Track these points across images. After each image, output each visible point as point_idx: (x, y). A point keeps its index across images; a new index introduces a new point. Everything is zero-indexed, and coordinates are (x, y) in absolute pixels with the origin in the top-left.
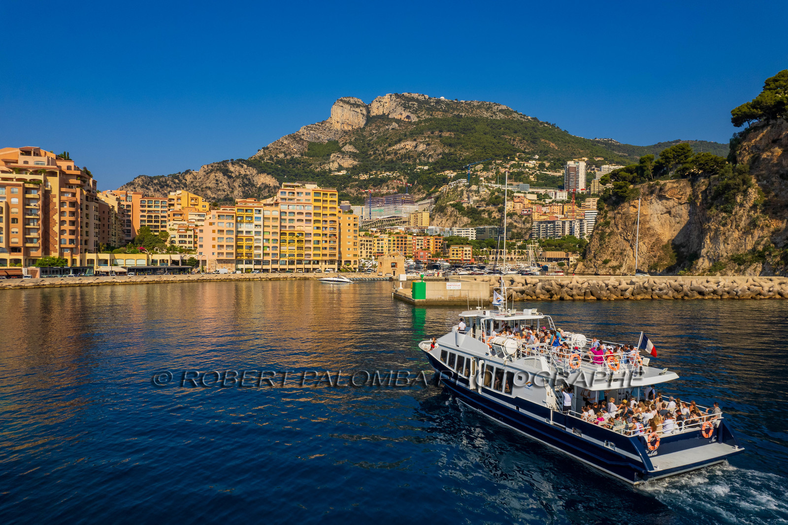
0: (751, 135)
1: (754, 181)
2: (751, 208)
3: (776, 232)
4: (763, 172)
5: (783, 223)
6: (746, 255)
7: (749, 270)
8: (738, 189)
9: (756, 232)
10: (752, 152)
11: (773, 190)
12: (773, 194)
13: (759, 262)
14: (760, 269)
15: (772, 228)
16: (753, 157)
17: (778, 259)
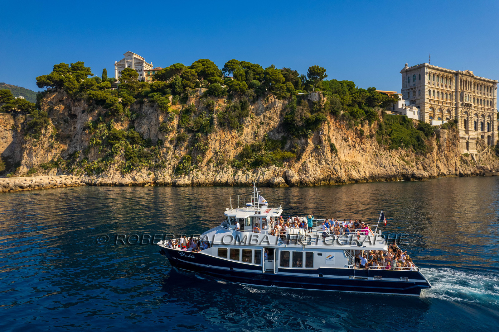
0: (48, 95)
1: (50, 122)
2: (50, 137)
3: (63, 151)
4: (55, 117)
5: (66, 146)
6: (49, 164)
7: (51, 172)
8: (42, 125)
9: (53, 151)
10: (49, 105)
11: (61, 128)
12: (61, 130)
13: (55, 167)
14: (56, 172)
15: (61, 149)
16: (50, 108)
17: (65, 166)
